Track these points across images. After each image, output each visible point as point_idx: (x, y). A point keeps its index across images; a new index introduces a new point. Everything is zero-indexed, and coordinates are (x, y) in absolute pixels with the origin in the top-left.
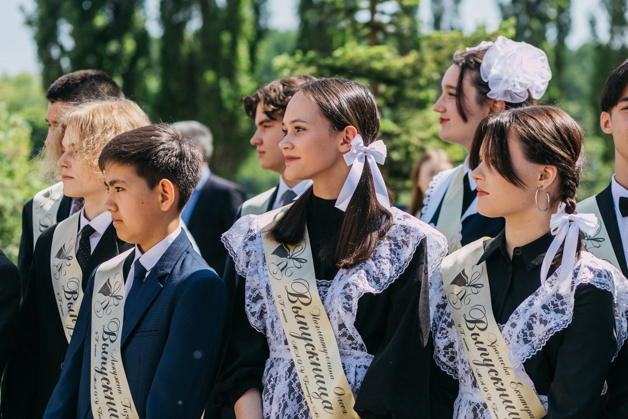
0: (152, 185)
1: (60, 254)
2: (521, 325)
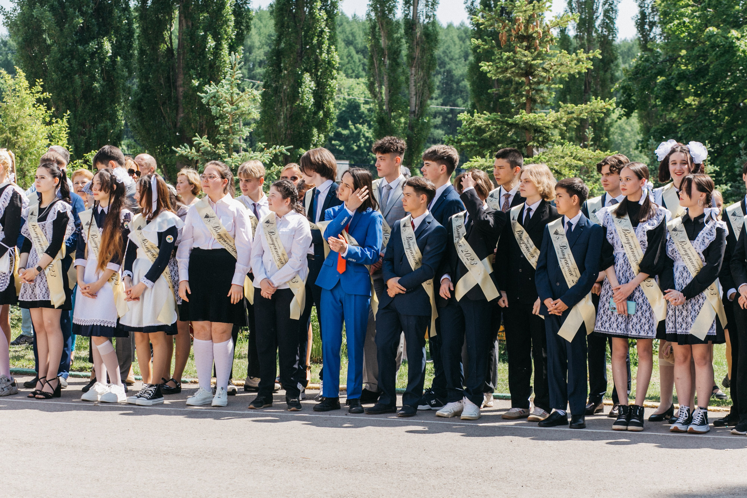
0: (571, 196)
1: (513, 219)
2: (700, 240)
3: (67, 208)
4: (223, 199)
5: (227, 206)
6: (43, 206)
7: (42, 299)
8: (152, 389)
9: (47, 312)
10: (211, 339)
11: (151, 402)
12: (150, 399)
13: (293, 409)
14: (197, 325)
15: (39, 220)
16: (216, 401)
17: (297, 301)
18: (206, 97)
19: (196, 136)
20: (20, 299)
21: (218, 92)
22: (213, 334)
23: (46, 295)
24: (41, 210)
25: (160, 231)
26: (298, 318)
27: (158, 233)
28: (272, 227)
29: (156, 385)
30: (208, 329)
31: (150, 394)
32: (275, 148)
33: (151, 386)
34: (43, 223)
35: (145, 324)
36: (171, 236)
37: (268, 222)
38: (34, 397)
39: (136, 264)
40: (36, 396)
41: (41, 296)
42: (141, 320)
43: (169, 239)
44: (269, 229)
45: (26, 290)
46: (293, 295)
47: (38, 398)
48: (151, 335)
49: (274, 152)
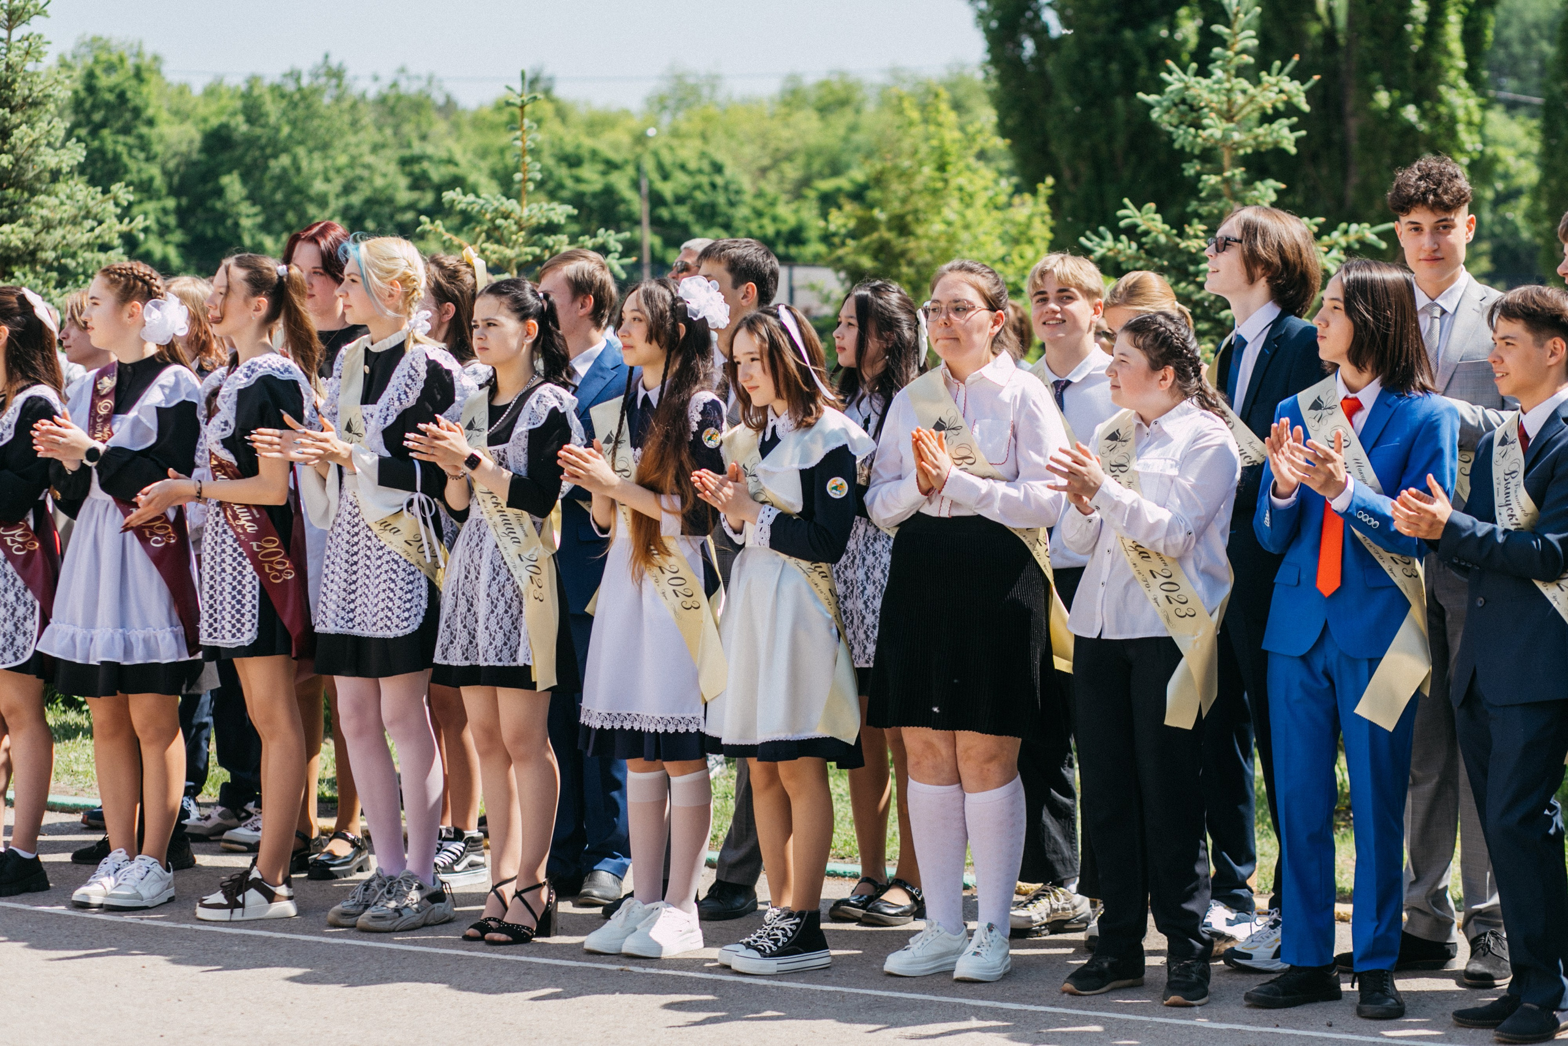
3: (566, 403)
4: (987, 371)
5: (997, 390)
6: (500, 402)
7: (493, 662)
8: (786, 924)
9: (509, 699)
10: (958, 780)
11: (772, 965)
12: (773, 955)
13: (1173, 999)
14: (914, 737)
15: (493, 440)
16: (964, 967)
17: (1188, 672)
18: (1159, 103)
19: (1125, 207)
20: (438, 659)
21: (1187, 88)
22: (961, 765)
23: (506, 653)
24: (495, 412)
25: (808, 466)
26: (1188, 723)
27: (803, 473)
28: (1125, 450)
29: (800, 915)
30: (944, 750)
31: (776, 941)
32: (1346, 232)
33: (790, 915)
34: (500, 447)
35: (760, 737)
36: (839, 480)
37: (1114, 437)
38: (482, 938)
39: (741, 565)
40: (488, 936)
41: (492, 653)
42: (749, 723)
43: (837, 488)
44: (1115, 458)
45: (453, 635)
46: (1180, 656)
47: (493, 943)
48: (782, 767)
49: (1343, 242)
